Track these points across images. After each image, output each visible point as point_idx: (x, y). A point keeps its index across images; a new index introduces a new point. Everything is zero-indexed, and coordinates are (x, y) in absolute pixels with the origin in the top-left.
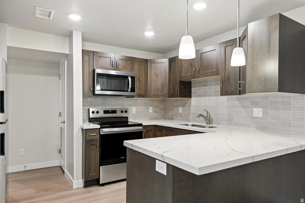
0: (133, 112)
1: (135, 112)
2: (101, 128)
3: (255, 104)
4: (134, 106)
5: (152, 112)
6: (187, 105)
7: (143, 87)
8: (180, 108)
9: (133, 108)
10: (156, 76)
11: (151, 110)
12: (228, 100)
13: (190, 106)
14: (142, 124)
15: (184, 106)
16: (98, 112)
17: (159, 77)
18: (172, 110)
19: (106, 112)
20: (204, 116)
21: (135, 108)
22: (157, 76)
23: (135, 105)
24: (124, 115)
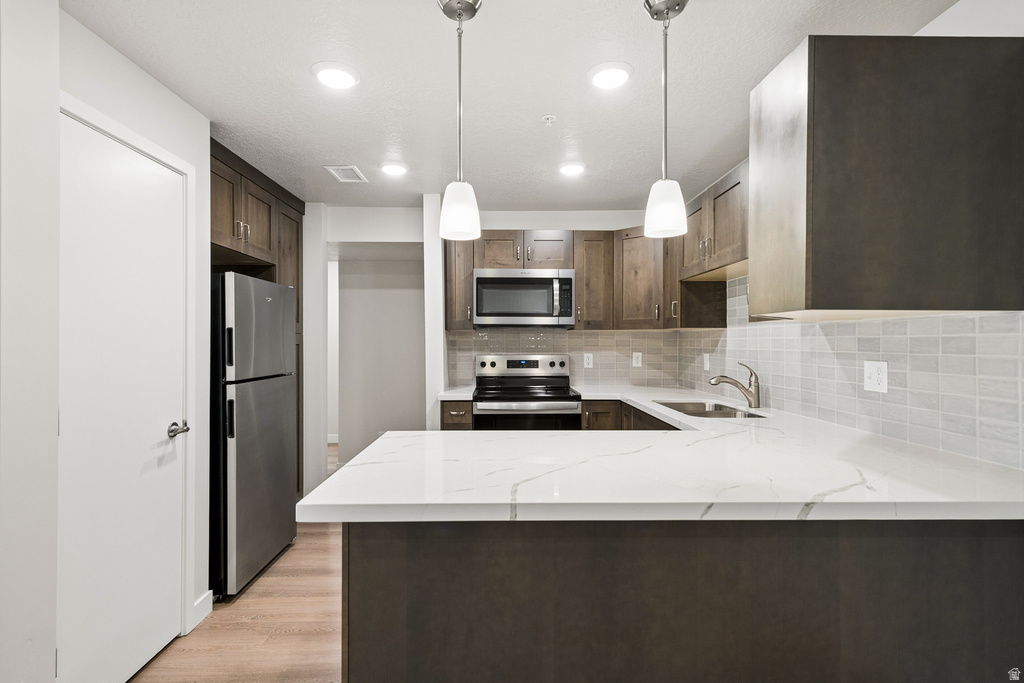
0: (586, 366)
1: (591, 366)
2: (477, 399)
3: (870, 347)
4: (588, 351)
5: (640, 365)
6: (719, 348)
7: (601, 304)
8: (706, 356)
9: (586, 355)
10: (633, 272)
11: (637, 359)
12: (802, 335)
13: (724, 352)
14: (580, 396)
15: (713, 351)
16: (493, 364)
17: (640, 273)
18: (692, 360)
19: (511, 364)
20: (735, 383)
21: (591, 355)
22: (636, 273)
23: (593, 347)
24: (564, 371)
